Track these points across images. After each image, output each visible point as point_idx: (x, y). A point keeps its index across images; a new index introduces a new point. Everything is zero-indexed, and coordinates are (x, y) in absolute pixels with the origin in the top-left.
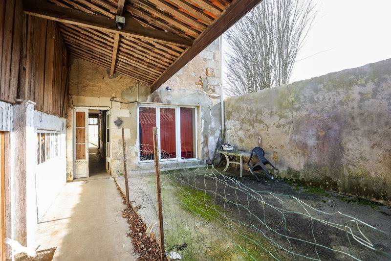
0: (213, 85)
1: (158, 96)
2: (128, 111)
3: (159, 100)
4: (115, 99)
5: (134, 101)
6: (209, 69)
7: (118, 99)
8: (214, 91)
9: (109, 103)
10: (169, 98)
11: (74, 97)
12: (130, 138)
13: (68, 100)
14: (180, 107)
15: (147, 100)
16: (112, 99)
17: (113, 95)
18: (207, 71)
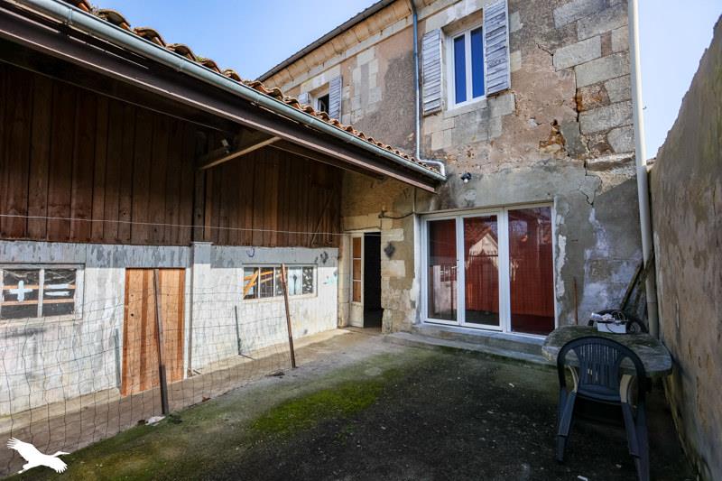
0: (601, 132)
1: (448, 195)
2: (402, 231)
3: (451, 205)
4: (386, 214)
5: (409, 212)
6: (585, 91)
7: (388, 214)
8: (605, 148)
9: (378, 222)
10: (470, 196)
11: (345, 218)
12: (404, 275)
13: (339, 223)
14: (507, 209)
15: (429, 207)
16: (382, 216)
17: (384, 209)
18: (577, 100)
